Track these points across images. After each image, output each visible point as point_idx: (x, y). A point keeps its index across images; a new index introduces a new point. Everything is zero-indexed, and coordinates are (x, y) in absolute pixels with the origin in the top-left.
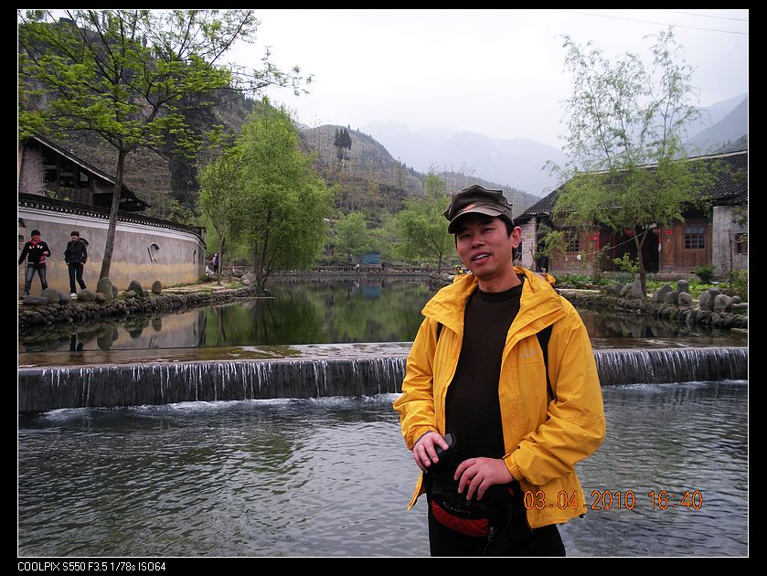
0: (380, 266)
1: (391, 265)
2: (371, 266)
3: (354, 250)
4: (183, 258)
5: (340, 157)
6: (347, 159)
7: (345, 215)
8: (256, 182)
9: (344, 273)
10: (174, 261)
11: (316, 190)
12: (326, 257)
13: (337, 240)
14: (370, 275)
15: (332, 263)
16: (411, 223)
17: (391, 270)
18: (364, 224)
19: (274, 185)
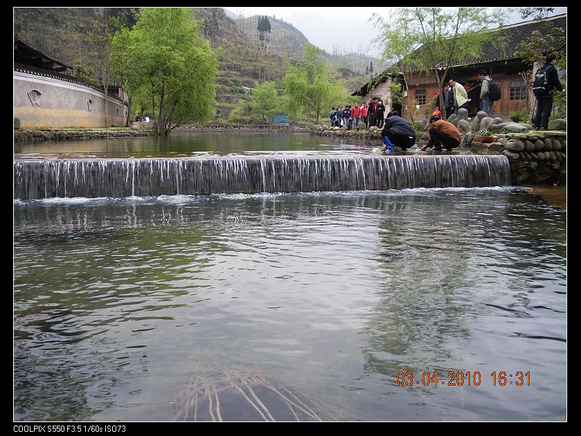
0: (288, 124)
1: (297, 124)
2: (281, 124)
3: (267, 112)
4: (73, 105)
5: (262, 39)
6: (268, 41)
7: (260, 84)
8: (148, 44)
9: (260, 130)
10: (60, 106)
11: (200, 51)
12: (245, 118)
13: (254, 104)
14: (279, 132)
15: (250, 122)
16: (293, 83)
17: (296, 128)
18: (275, 91)
19: (163, 47)
